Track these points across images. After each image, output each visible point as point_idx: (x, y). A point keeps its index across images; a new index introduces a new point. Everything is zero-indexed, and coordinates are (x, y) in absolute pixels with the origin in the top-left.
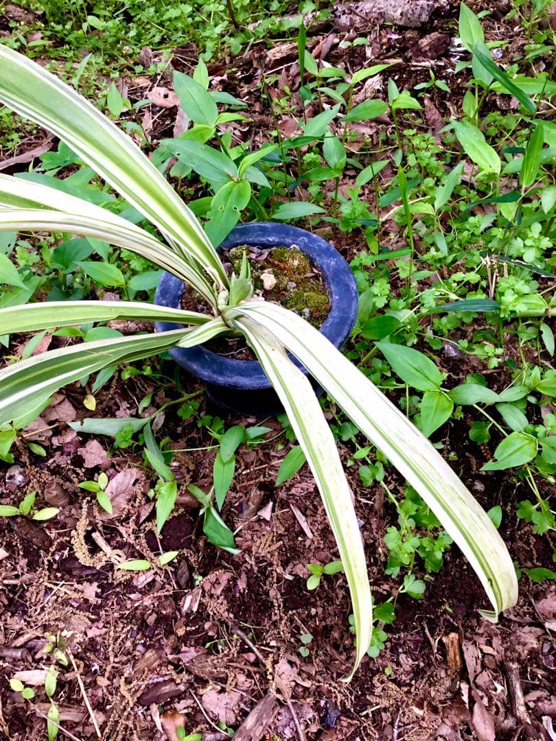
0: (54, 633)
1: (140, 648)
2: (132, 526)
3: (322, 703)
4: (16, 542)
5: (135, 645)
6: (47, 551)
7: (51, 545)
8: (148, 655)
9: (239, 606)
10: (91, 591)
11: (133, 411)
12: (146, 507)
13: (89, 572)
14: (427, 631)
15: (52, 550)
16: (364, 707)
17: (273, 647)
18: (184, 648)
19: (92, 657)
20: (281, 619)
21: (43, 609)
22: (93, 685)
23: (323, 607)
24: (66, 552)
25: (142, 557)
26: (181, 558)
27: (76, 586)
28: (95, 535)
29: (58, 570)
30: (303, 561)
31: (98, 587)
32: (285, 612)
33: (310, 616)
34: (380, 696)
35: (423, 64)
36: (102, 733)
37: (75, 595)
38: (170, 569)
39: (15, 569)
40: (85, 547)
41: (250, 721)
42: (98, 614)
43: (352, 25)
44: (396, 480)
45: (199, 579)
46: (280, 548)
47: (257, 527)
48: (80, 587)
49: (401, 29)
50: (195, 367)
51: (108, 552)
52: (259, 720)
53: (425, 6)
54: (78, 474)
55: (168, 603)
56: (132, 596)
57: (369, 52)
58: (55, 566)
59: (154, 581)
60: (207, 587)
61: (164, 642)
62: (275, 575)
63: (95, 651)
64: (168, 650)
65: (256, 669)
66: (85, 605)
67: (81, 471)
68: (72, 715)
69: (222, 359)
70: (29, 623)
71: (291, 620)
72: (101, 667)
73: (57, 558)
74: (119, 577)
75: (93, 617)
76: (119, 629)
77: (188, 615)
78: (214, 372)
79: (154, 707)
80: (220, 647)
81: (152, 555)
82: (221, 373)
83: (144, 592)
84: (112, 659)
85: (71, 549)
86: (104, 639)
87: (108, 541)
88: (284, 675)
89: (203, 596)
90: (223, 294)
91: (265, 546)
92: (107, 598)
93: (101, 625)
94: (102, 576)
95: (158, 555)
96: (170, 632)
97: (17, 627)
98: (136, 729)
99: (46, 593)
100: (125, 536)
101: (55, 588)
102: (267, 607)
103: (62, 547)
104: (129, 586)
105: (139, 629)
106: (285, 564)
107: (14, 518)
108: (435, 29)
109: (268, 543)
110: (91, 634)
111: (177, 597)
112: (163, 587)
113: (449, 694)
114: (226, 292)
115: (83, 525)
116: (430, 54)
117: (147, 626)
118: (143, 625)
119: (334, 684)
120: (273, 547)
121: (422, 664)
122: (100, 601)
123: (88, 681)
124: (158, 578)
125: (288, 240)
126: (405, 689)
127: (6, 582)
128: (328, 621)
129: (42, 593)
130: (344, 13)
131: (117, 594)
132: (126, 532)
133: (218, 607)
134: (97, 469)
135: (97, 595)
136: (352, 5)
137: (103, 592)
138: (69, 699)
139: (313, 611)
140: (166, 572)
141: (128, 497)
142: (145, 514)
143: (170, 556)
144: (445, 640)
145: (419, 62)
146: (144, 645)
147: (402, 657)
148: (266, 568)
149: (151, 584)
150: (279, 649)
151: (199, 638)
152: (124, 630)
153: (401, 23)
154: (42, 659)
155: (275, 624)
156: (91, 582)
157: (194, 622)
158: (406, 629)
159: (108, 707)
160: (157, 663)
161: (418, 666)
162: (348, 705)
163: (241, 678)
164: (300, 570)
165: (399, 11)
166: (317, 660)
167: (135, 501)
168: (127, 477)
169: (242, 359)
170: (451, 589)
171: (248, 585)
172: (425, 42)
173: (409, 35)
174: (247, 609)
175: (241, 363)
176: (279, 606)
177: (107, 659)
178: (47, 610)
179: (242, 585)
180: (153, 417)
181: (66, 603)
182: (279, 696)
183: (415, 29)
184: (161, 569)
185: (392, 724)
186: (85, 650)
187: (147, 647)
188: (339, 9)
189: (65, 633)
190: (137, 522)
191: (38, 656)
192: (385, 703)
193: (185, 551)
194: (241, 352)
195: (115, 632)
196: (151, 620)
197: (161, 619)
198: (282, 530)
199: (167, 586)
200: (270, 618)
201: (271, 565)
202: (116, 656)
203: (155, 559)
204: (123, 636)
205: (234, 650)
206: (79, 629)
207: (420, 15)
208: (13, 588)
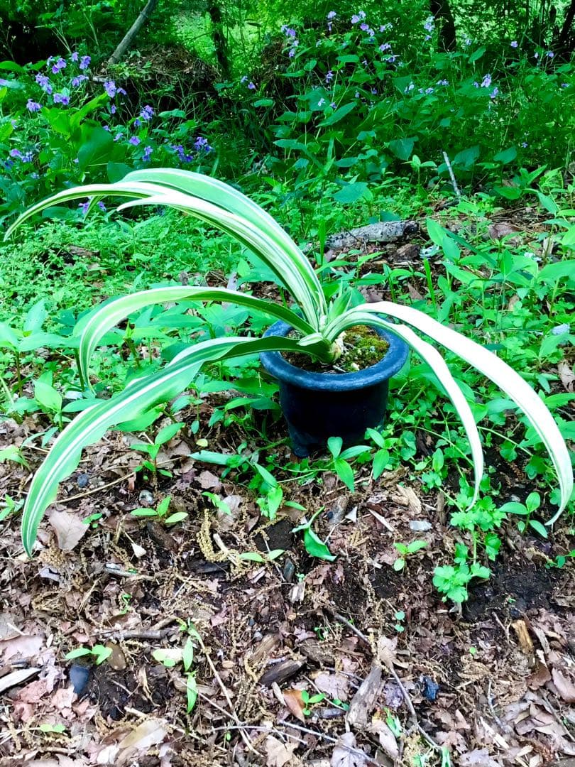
0: (185, 620)
1: (258, 633)
2: (242, 533)
3: (421, 679)
4: (151, 544)
5: (253, 632)
6: (177, 552)
7: (179, 547)
8: (265, 639)
9: (339, 595)
12: (252, 520)
13: (211, 568)
14: (497, 619)
15: (180, 551)
16: (457, 682)
18: (296, 630)
19: (217, 643)
20: (375, 606)
21: (173, 601)
22: (219, 667)
24: (192, 552)
26: (285, 556)
27: (200, 582)
28: (216, 536)
29: (185, 568)
30: (387, 551)
31: (219, 583)
32: (378, 600)
33: (398, 603)
34: (470, 674)
36: (233, 703)
37: (200, 589)
38: (277, 564)
39: (149, 567)
40: (210, 546)
41: (362, 690)
42: (220, 606)
43: (344, 246)
45: (301, 576)
46: (367, 543)
47: (346, 528)
48: (203, 583)
49: (383, 244)
51: (225, 552)
52: (370, 687)
53: (399, 226)
54: (196, 495)
55: (277, 597)
56: (247, 591)
58: (183, 565)
59: (264, 578)
60: (309, 581)
61: (279, 625)
62: (366, 565)
63: (220, 638)
64: (283, 631)
65: (358, 654)
66: (209, 598)
67: (199, 492)
68: (204, 690)
70: (163, 611)
71: (383, 608)
72: (225, 653)
73: (185, 557)
74: (236, 574)
75: (216, 609)
76: (239, 618)
77: (296, 604)
79: (275, 685)
80: (325, 634)
81: (261, 551)
83: (258, 587)
84: (235, 644)
85: (197, 547)
86: (226, 627)
87: (225, 543)
88: (385, 648)
89: (307, 588)
90: (324, 318)
91: (354, 540)
92: (225, 594)
93: (223, 613)
95: (266, 552)
96: (282, 618)
98: (261, 704)
99: (176, 588)
100: (238, 540)
101: (184, 581)
102: (361, 595)
103: (187, 548)
104: (244, 582)
105: (255, 619)
106: (372, 555)
107: (150, 519)
108: (408, 242)
109: (357, 538)
110: (215, 622)
111: (284, 590)
112: (272, 582)
113: (528, 671)
116: (406, 258)
117: (262, 617)
118: (258, 617)
119: (428, 663)
120: (363, 540)
121: (499, 648)
122: (220, 596)
123: (216, 663)
124: (268, 575)
126: (490, 666)
127: (143, 576)
128: (415, 605)
129: (172, 589)
130: (337, 239)
131: (234, 590)
132: (240, 537)
133: (320, 598)
134: (211, 490)
135: (218, 591)
136: (343, 233)
137: (222, 588)
138: (201, 676)
139: (401, 597)
140: (274, 567)
141: (235, 517)
142: (252, 524)
143: (278, 552)
144: (514, 626)
146: (261, 631)
147: (482, 643)
148: (357, 561)
149: (262, 580)
150: (375, 634)
151: (308, 623)
152: (242, 619)
153: (382, 240)
154: (175, 641)
155: (370, 612)
156: (212, 579)
157: (302, 609)
158: (479, 619)
159: (235, 685)
160: (274, 645)
161: (496, 650)
162: (444, 680)
163: (347, 662)
164: (387, 558)
165: (380, 232)
166: (410, 645)
167: (241, 519)
168: (233, 500)
170: (511, 584)
171: (345, 573)
172: (401, 251)
173: (388, 246)
174: (345, 598)
176: (372, 595)
177: (231, 645)
178: (178, 601)
179: (339, 573)
181: (193, 595)
182: (384, 667)
183: (393, 242)
184: (270, 564)
185: (485, 694)
186: (212, 636)
187: (264, 633)
189: (194, 620)
190: (246, 530)
192: (474, 678)
193: (288, 551)
195: (236, 621)
196: (265, 611)
197: (272, 611)
198: (366, 529)
199: (276, 580)
200: (365, 606)
201: (361, 557)
202: (238, 642)
203: (266, 555)
204: (242, 624)
205: (338, 637)
206: (205, 617)
207: (396, 232)
208: (148, 583)
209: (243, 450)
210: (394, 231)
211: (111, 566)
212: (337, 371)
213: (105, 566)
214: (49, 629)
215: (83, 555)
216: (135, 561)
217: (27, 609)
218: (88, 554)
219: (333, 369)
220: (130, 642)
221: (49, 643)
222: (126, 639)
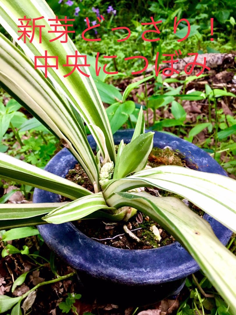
11: (7, 288)
35: (219, 85)
49: (206, 70)
53: (220, 57)
69: (96, 244)
90: (108, 166)
108: (224, 69)
114: (111, 164)
116: (222, 81)
125: (162, 143)
169: (119, 247)
172: (219, 75)
173: (210, 71)
175: (118, 251)
180: (24, 296)
183: (214, 69)
194: (118, 239)
207: (217, 61)
209: (18, 287)
210: (215, 60)
212: (127, 235)
219: (123, 231)
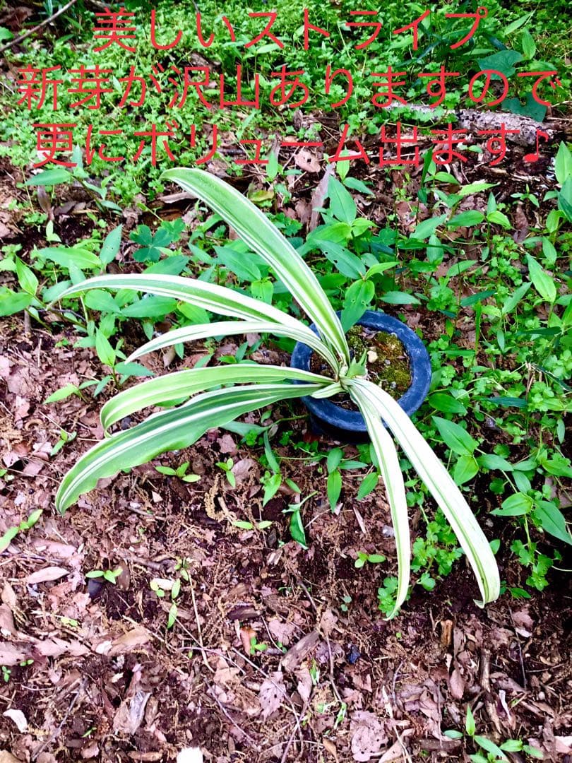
0: (182, 558)
1: (235, 580)
2: (244, 498)
3: (349, 646)
4: (168, 492)
5: (232, 578)
6: (187, 503)
7: (190, 499)
8: (239, 586)
9: (306, 568)
10: (210, 535)
12: (255, 487)
13: (211, 522)
14: (431, 615)
15: (190, 502)
16: (377, 656)
17: (322, 601)
18: (264, 587)
19: (203, 579)
20: (332, 583)
21: (177, 541)
22: (199, 598)
23: (363, 581)
24: (199, 506)
25: (247, 520)
26: (273, 527)
27: (201, 530)
28: (220, 499)
29: (191, 517)
30: (355, 547)
31: (215, 534)
32: (336, 579)
33: (352, 585)
34: (389, 651)
35: (522, 177)
36: (202, 630)
37: (199, 536)
38: (264, 532)
39: (164, 510)
40: (213, 506)
41: (299, 646)
42: (211, 552)
43: (472, 130)
44: (431, 507)
45: (282, 543)
46: (341, 535)
47: (328, 518)
48: (203, 531)
49: (511, 144)
50: (314, 407)
51: (226, 513)
52: (306, 645)
53: (534, 133)
54: (214, 456)
55: (258, 555)
56: (236, 545)
57: (480, 158)
58: (190, 514)
59: (252, 538)
60: (286, 550)
61: (252, 580)
62: (334, 552)
63: (206, 576)
64: (254, 586)
65: (308, 613)
66: (204, 544)
67: (217, 454)
68: (185, 615)
69: (332, 405)
70: (167, 547)
71: (339, 585)
72: (207, 587)
73: (192, 508)
74: (230, 530)
75: (208, 553)
76: (223, 565)
77: (270, 566)
78: (326, 414)
79: (237, 622)
80: (287, 592)
81: (254, 520)
82: (330, 416)
83: (245, 544)
84: (215, 583)
85: (203, 505)
86: (213, 569)
87: (227, 504)
88: (328, 620)
89: (283, 555)
90: (345, 368)
91: (331, 532)
92: (219, 543)
93: (212, 559)
94: (218, 527)
95: (258, 521)
96: (256, 574)
97: (159, 549)
98: (223, 633)
99: (181, 530)
100: (239, 503)
101: (188, 528)
102: (324, 572)
103: (197, 502)
104: (235, 538)
105: (236, 568)
106: (342, 547)
107: (171, 477)
109: (334, 530)
110: (205, 564)
111: (265, 552)
112: (257, 544)
113: (437, 661)
114: (347, 368)
115: (214, 490)
116: (530, 170)
117: (242, 567)
118: (239, 567)
119: (359, 635)
120: (337, 534)
121: (423, 637)
122: (214, 543)
123: (198, 594)
124: (255, 537)
125: (390, 329)
126: (408, 650)
127: (157, 517)
128: (364, 592)
129: (178, 530)
130: (467, 118)
131: (226, 541)
132: (240, 501)
133: (292, 565)
134: (227, 455)
135: (213, 539)
136: (475, 113)
137: (217, 538)
138: (183, 603)
139: (355, 582)
140: (261, 534)
141: (243, 478)
142: (254, 491)
143: (267, 524)
144: (442, 623)
145: (520, 175)
146: (238, 579)
147: (410, 629)
148: (329, 546)
149: (250, 540)
150: (327, 603)
151: (275, 583)
152: (227, 566)
153: (512, 140)
154: (171, 573)
155: (327, 585)
156: (210, 529)
157: (274, 571)
158: (416, 610)
159: (208, 615)
160: (244, 593)
161: (420, 637)
162: (367, 651)
163: (298, 616)
164: (353, 553)
166: (351, 616)
167: (248, 482)
168: (246, 464)
169: (346, 409)
170: (455, 590)
171: (315, 555)
173: (516, 150)
174: (310, 571)
175: (345, 411)
176: (333, 574)
177: (212, 583)
178: (180, 542)
179: (311, 554)
180: (270, 427)
181: (192, 540)
182: (321, 633)
183: (522, 147)
184: (258, 531)
185: (394, 671)
186: (200, 574)
187: (239, 581)
188: (464, 114)
189: (188, 560)
190: (247, 496)
191: (168, 571)
192: (391, 656)
193: (276, 523)
195: (221, 566)
196: (245, 563)
197: (251, 565)
198: (344, 524)
199: (261, 544)
200: (325, 581)
201: (333, 545)
202: (218, 582)
203: (256, 524)
204: (225, 570)
205: (296, 597)
206: (198, 559)
208: (160, 523)
211: (134, 505)
213: (129, 504)
214: (82, 539)
215: (114, 492)
216: (153, 503)
217: (67, 522)
218: (118, 492)
220: (136, 566)
221: (79, 550)
222: (135, 563)
